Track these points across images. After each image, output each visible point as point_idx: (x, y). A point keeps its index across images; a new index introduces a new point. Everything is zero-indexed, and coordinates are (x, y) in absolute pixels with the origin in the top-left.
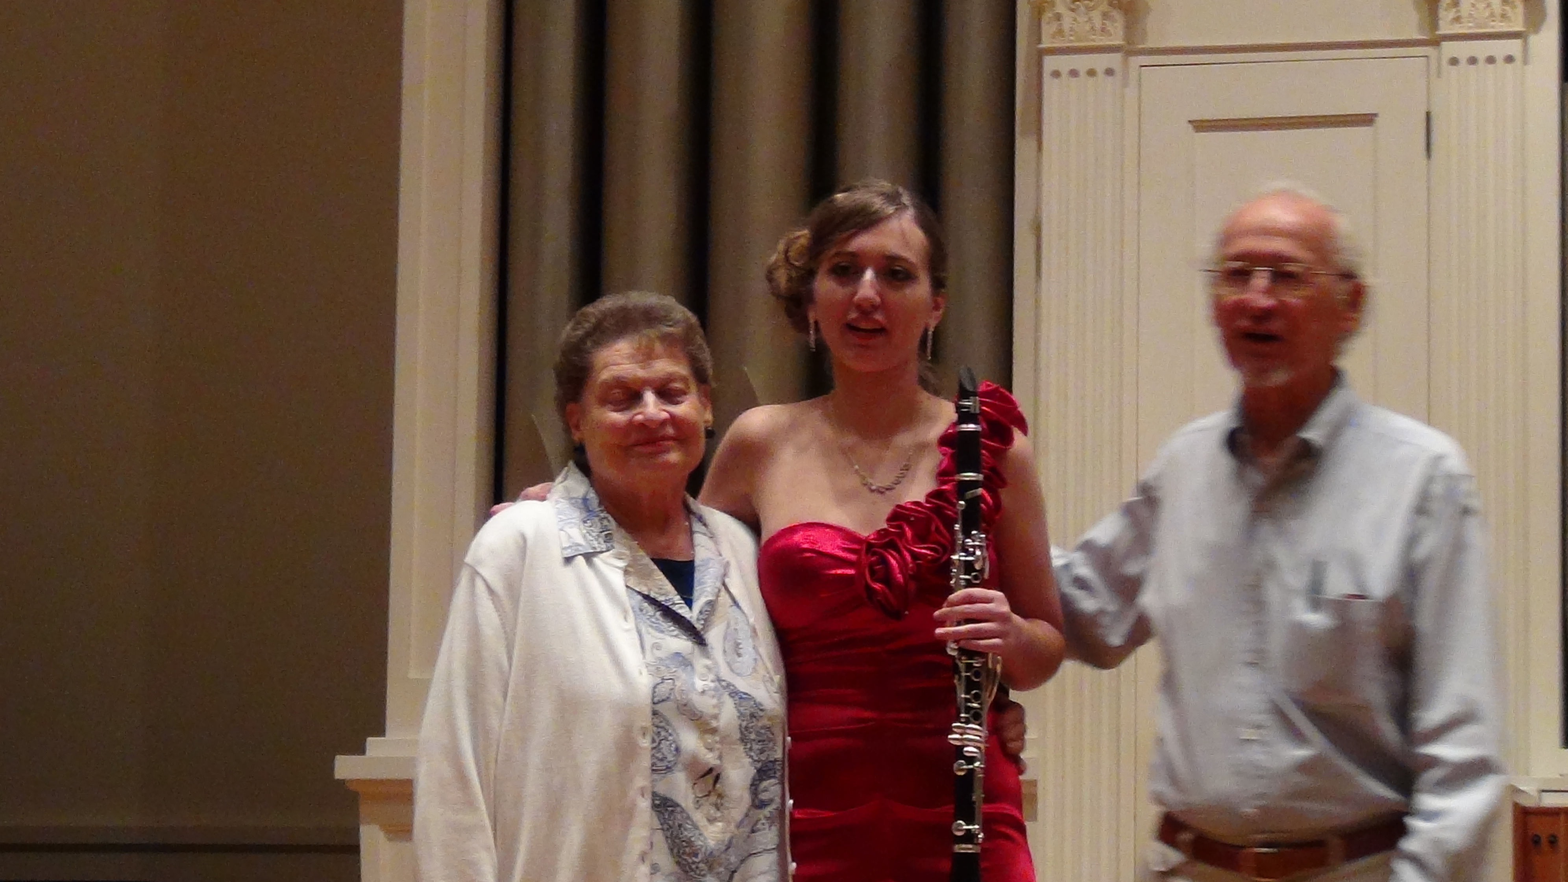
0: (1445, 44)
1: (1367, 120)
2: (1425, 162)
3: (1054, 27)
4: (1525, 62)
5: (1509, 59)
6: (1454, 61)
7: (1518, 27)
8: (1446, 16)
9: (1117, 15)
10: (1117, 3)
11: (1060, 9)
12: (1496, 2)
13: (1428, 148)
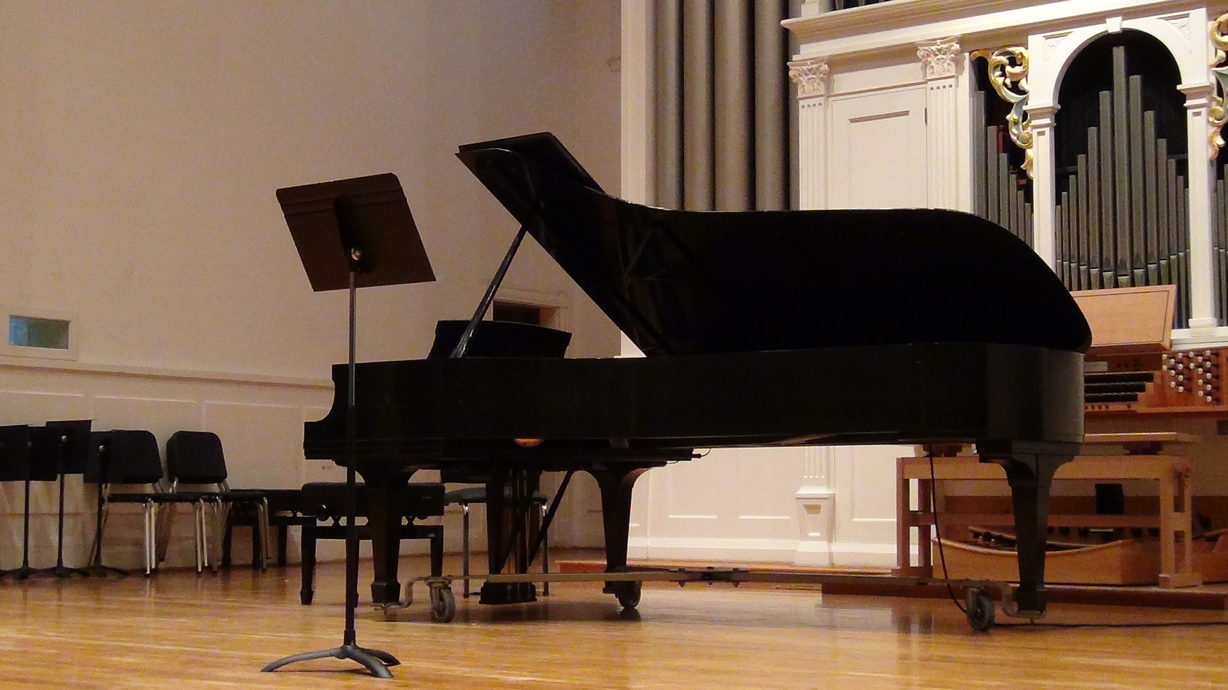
0: (929, 83)
1: (906, 113)
2: (925, 126)
3: (802, 90)
4: (956, 87)
6: (932, 89)
7: (953, 74)
8: (929, 71)
9: (822, 84)
10: (822, 79)
11: (804, 83)
12: (946, 65)
13: (926, 122)
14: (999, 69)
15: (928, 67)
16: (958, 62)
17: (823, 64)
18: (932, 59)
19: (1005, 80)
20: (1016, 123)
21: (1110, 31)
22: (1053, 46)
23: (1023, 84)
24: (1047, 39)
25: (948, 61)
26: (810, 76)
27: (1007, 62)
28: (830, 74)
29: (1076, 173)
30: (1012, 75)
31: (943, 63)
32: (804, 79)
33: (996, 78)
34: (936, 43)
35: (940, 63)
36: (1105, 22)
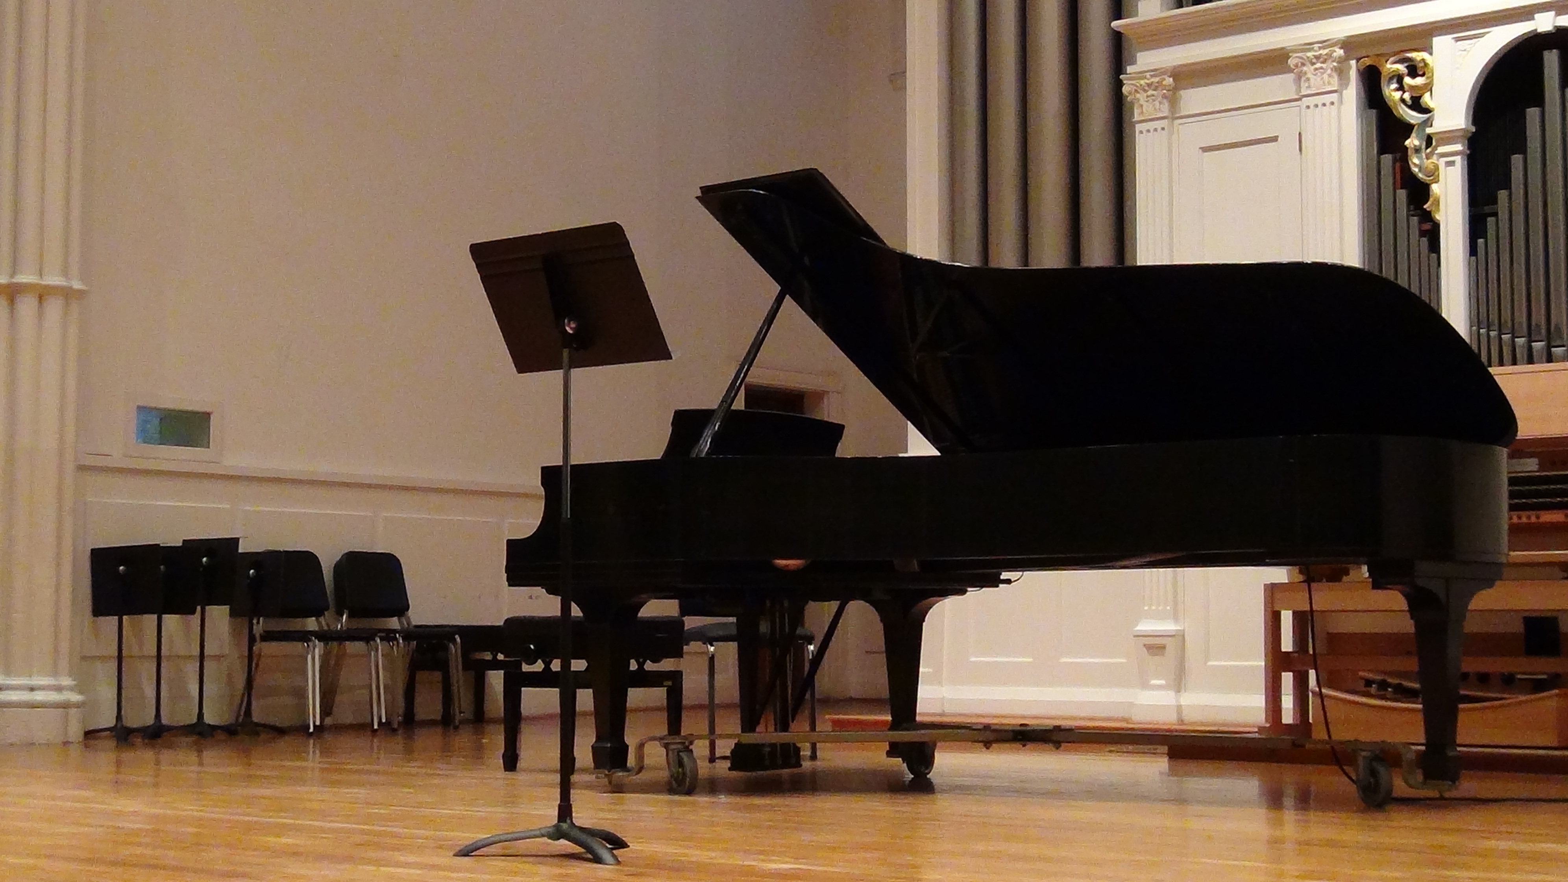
1: (1274, 139)
2: (1299, 156)
3: (1139, 111)
4: (1339, 104)
5: (1332, 103)
6: (1308, 107)
7: (1336, 89)
8: (1304, 85)
9: (1165, 101)
10: (1165, 97)
11: (1142, 102)
12: (1325, 76)
13: (1300, 150)
14: (1395, 80)
15: (1303, 79)
16: (1341, 72)
17: (1165, 77)
18: (1308, 69)
19: (1402, 95)
20: (1417, 150)
21: (1539, 31)
22: (1465, 50)
23: (1427, 99)
24: (1457, 41)
25: (1329, 71)
26: (1150, 92)
27: (1405, 71)
28: (1176, 89)
29: (1495, 214)
30: (1412, 88)
31: (1323, 73)
32: (1142, 97)
33: (1392, 93)
34: (1313, 48)
35: (1319, 74)
36: (1533, 19)
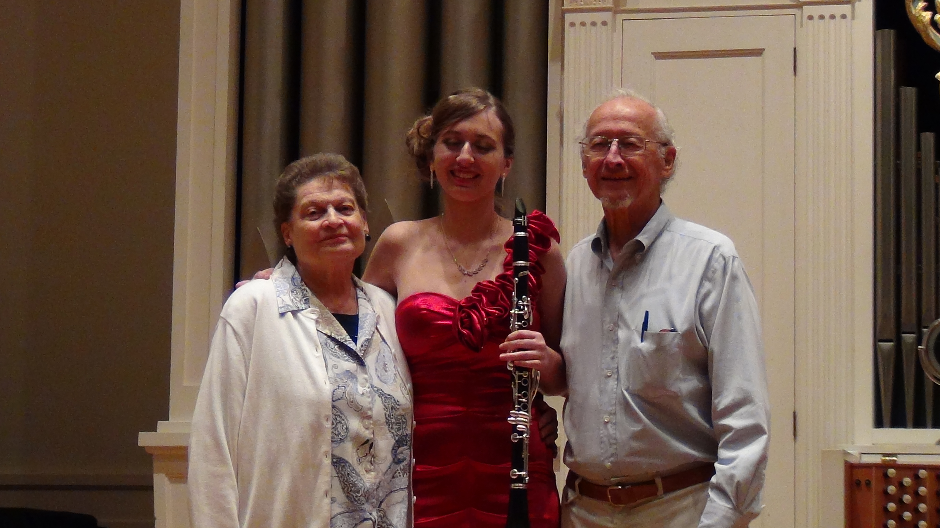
0: (805, 7)
1: (758, 52)
2: (793, 78)
4: (853, 18)
5: (844, 17)
6: (811, 18)
13: (795, 71)
19: (934, 15)
33: (918, 14)
